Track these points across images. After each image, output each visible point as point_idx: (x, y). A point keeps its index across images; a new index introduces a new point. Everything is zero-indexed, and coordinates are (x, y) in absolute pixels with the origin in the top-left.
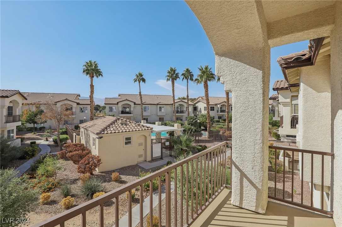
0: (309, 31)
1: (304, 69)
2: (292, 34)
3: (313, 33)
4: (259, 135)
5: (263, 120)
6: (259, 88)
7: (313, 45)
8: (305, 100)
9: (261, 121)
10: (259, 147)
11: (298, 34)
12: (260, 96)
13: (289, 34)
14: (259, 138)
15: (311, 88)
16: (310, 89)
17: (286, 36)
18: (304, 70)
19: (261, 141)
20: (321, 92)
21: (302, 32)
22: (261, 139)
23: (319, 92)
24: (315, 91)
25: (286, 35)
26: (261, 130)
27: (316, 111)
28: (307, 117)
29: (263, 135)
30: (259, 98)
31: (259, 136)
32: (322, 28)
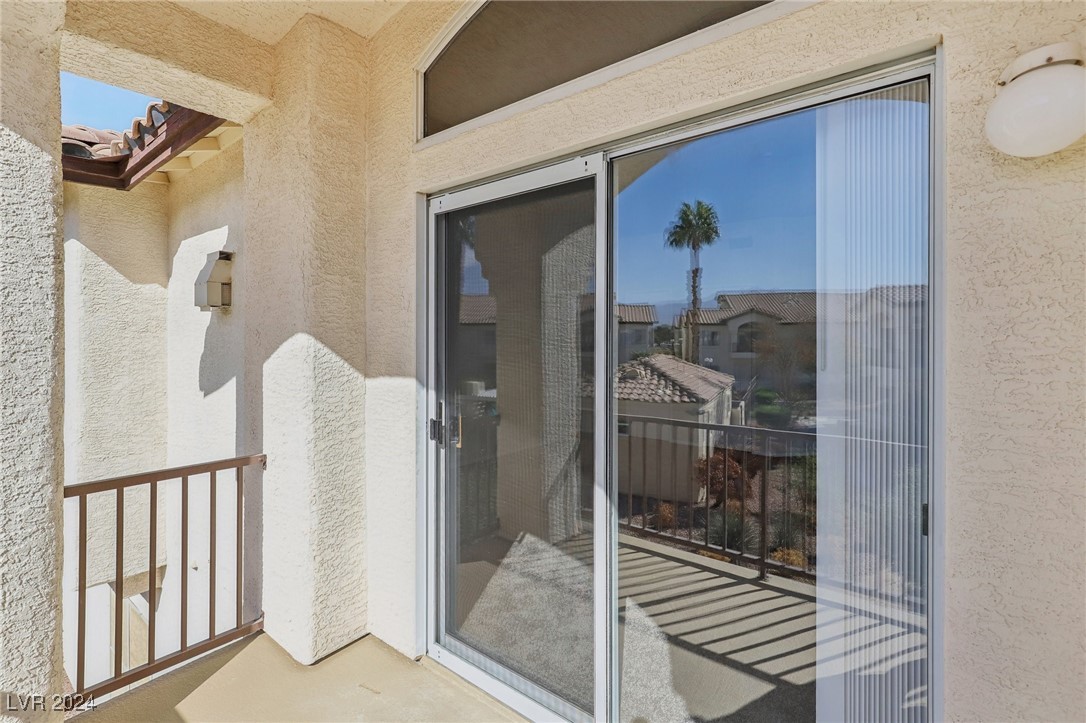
0: (211, 83)
1: (87, 192)
2: (159, 62)
3: (214, 94)
4: (37, 450)
5: (54, 377)
6: (35, 231)
7: (157, 125)
8: (88, 304)
9: (44, 382)
10: (33, 505)
11: (176, 71)
12: (42, 268)
13: (147, 54)
14: (37, 464)
15: (110, 263)
16: (104, 265)
17: (136, 56)
18: (86, 198)
19: (45, 473)
20: (141, 283)
21: (192, 75)
22: (48, 463)
23: (134, 281)
24: (122, 278)
25: (136, 51)
26: (46, 422)
27: (126, 341)
28: (95, 360)
29: (54, 446)
30: (36, 275)
31: (37, 453)
32: (242, 93)
